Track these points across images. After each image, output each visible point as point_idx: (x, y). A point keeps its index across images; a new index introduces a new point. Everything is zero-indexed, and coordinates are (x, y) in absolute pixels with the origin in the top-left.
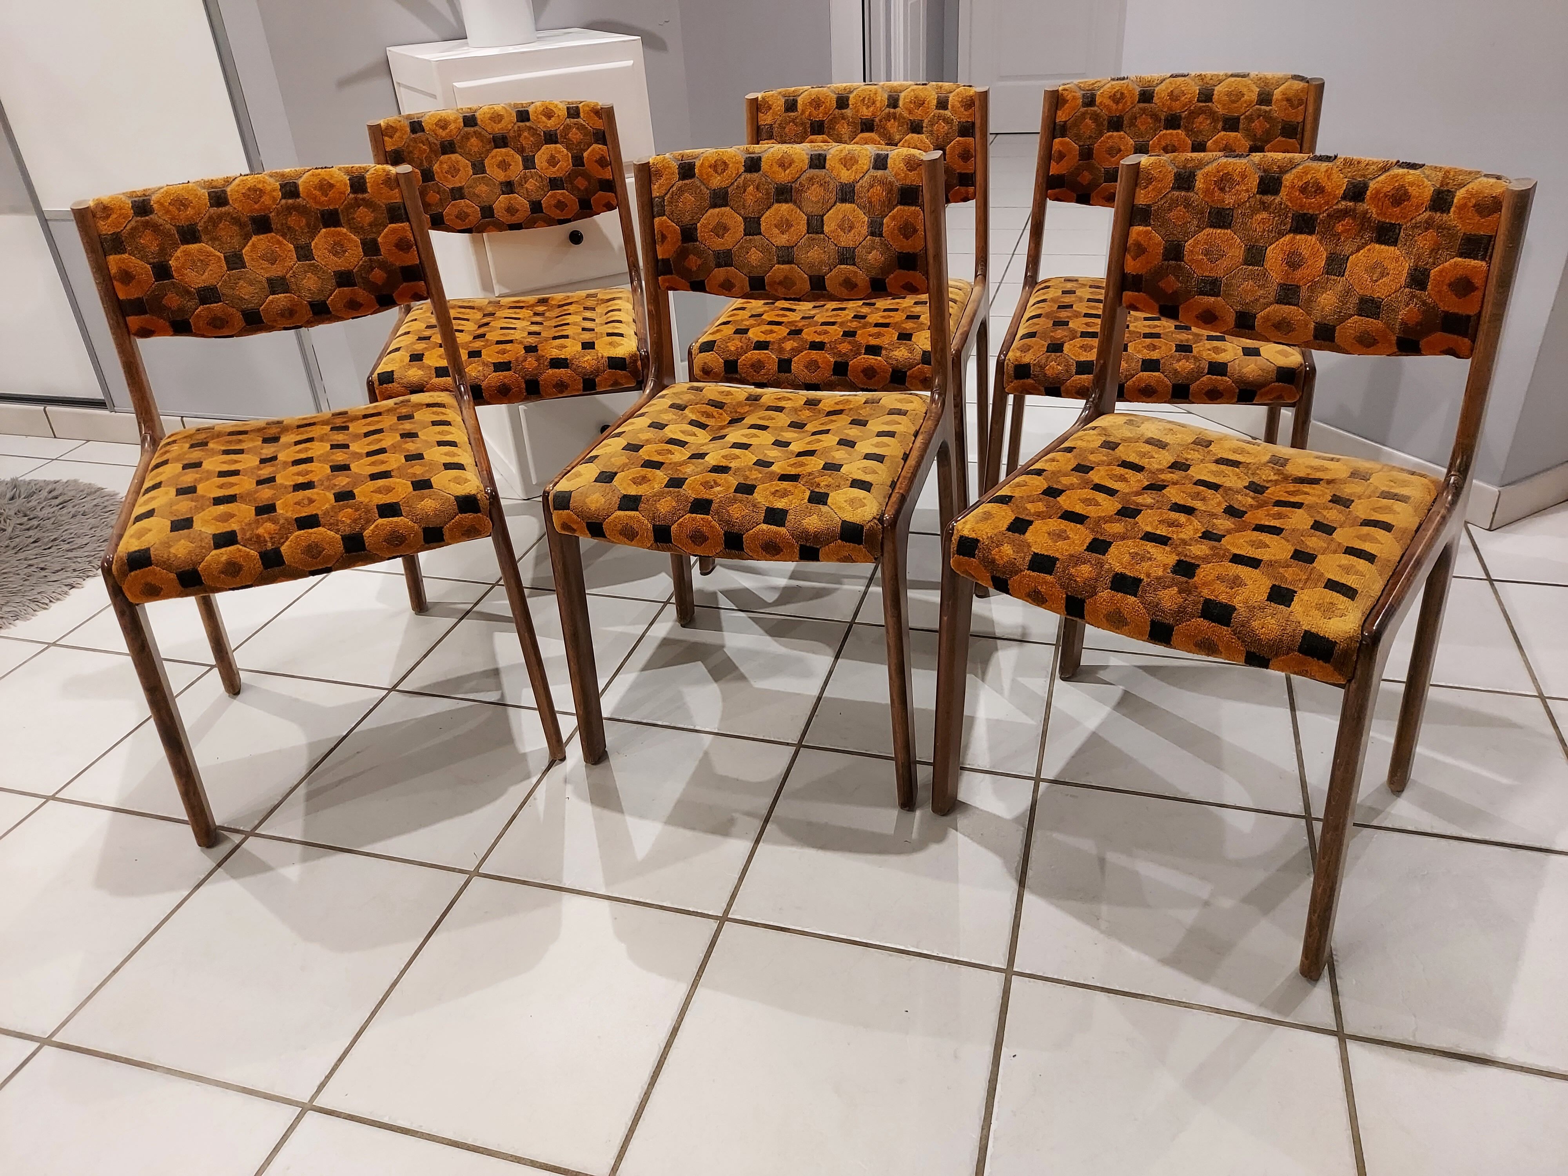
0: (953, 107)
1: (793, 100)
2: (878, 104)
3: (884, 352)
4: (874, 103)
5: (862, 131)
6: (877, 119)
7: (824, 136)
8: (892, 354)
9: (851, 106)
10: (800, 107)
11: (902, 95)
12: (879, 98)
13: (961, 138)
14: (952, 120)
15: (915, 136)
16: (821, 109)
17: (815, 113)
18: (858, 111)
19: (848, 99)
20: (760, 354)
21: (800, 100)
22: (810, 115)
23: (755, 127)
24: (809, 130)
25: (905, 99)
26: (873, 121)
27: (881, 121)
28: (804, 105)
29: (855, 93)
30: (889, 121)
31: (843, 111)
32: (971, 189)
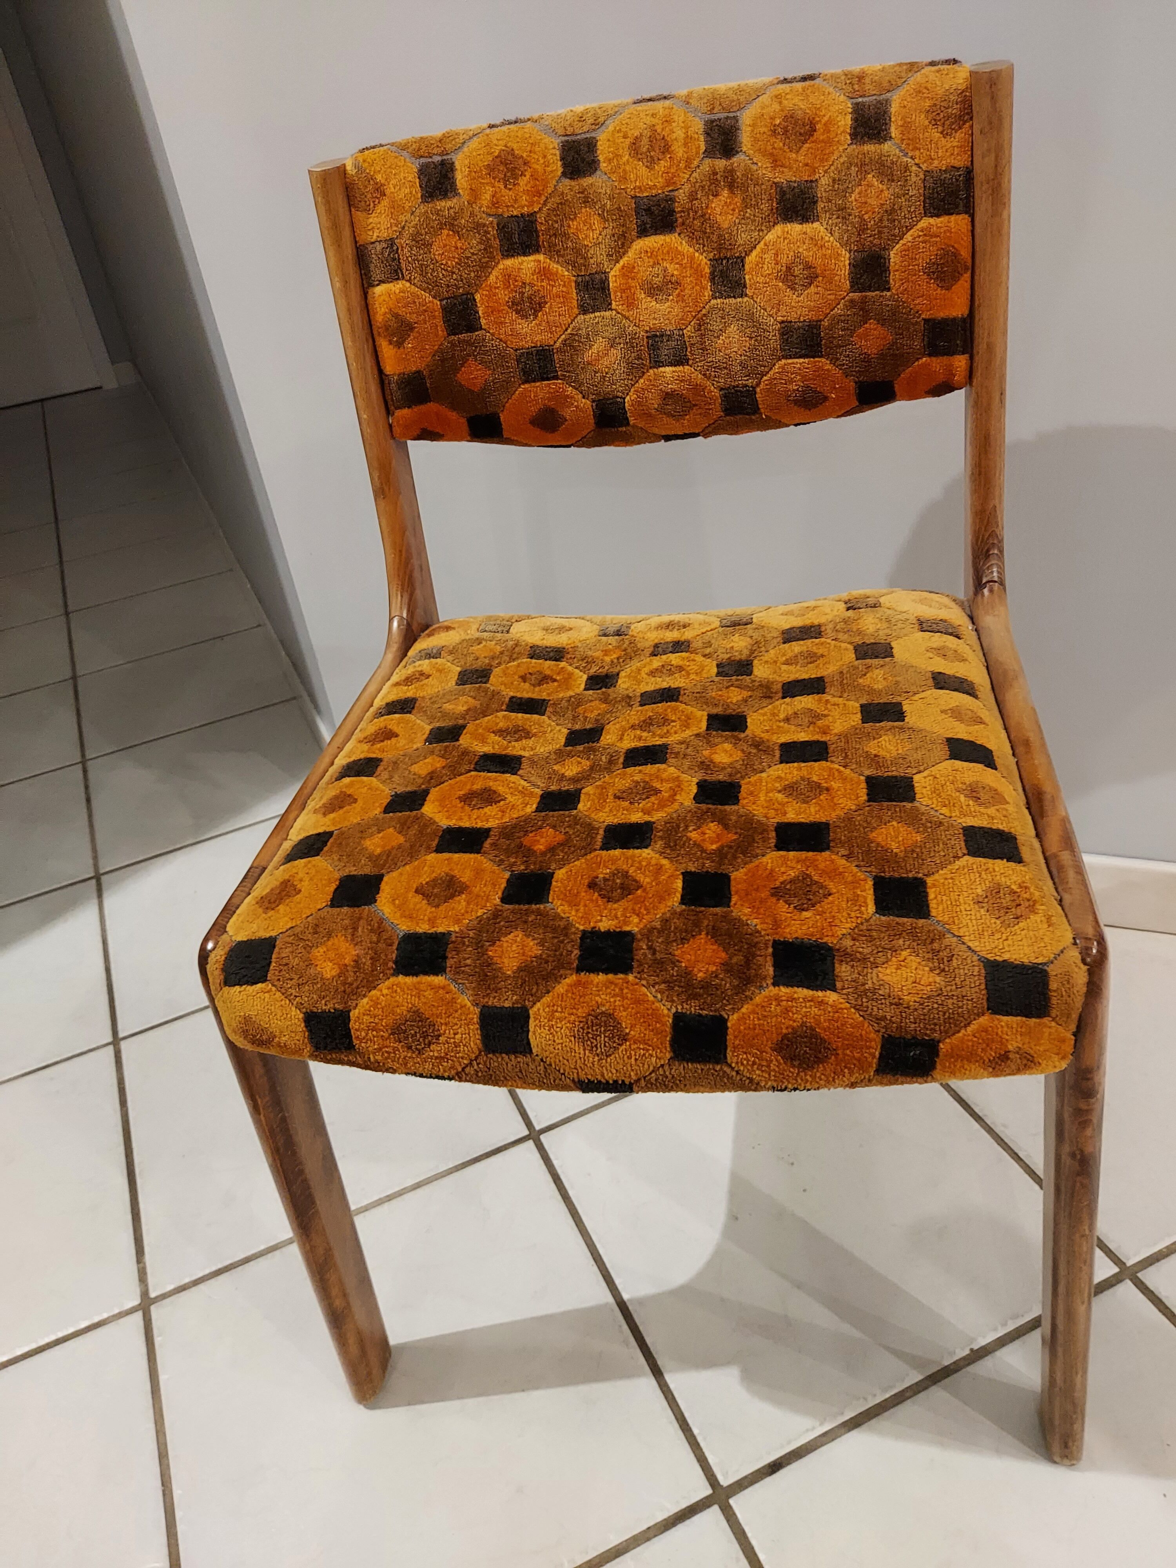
0: (906, 126)
1: (443, 163)
2: (679, 151)
3: (843, 970)
4: (666, 149)
5: (643, 232)
6: (681, 196)
7: (541, 257)
8: (873, 977)
9: (603, 165)
10: (461, 179)
11: (746, 118)
12: (679, 134)
13: (932, 221)
14: (907, 168)
15: (795, 228)
16: (523, 181)
17: (507, 195)
18: (624, 179)
19: (591, 145)
20: (418, 991)
21: (460, 162)
22: (495, 204)
23: (349, 251)
24: (496, 243)
25: (754, 125)
26: (672, 200)
27: (692, 197)
28: (474, 174)
29: (611, 126)
30: (716, 195)
31: (586, 181)
32: (960, 362)
